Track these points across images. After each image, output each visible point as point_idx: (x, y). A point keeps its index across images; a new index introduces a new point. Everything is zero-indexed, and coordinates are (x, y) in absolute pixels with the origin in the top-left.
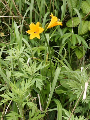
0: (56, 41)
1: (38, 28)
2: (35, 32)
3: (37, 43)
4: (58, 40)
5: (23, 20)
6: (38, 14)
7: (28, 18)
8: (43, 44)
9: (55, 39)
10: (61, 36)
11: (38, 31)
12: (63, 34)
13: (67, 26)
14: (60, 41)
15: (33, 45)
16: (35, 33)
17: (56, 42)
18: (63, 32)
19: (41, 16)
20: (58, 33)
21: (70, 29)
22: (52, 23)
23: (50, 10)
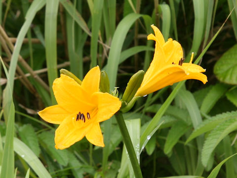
0: (168, 150)
1: (96, 97)
2: (80, 117)
3: (81, 162)
4: (179, 148)
5: (15, 57)
6: (83, 24)
7: (33, 43)
8: (110, 164)
9: (164, 141)
10: (192, 128)
11: (96, 109)
12: (204, 118)
13: (221, 79)
14: (186, 149)
15: (62, 170)
16: (81, 121)
17: (170, 156)
18: (200, 108)
19: (99, 33)
20: (181, 115)
21: (232, 93)
22: (159, 71)
23: (139, 7)
